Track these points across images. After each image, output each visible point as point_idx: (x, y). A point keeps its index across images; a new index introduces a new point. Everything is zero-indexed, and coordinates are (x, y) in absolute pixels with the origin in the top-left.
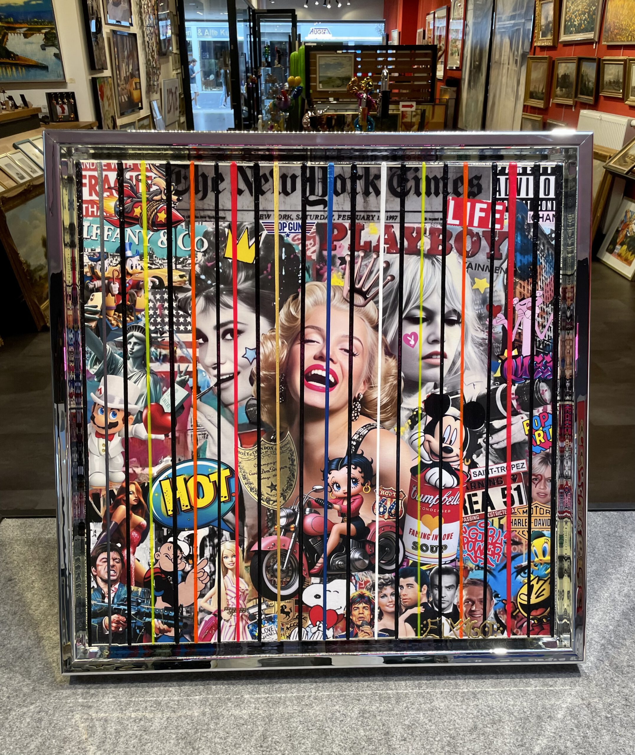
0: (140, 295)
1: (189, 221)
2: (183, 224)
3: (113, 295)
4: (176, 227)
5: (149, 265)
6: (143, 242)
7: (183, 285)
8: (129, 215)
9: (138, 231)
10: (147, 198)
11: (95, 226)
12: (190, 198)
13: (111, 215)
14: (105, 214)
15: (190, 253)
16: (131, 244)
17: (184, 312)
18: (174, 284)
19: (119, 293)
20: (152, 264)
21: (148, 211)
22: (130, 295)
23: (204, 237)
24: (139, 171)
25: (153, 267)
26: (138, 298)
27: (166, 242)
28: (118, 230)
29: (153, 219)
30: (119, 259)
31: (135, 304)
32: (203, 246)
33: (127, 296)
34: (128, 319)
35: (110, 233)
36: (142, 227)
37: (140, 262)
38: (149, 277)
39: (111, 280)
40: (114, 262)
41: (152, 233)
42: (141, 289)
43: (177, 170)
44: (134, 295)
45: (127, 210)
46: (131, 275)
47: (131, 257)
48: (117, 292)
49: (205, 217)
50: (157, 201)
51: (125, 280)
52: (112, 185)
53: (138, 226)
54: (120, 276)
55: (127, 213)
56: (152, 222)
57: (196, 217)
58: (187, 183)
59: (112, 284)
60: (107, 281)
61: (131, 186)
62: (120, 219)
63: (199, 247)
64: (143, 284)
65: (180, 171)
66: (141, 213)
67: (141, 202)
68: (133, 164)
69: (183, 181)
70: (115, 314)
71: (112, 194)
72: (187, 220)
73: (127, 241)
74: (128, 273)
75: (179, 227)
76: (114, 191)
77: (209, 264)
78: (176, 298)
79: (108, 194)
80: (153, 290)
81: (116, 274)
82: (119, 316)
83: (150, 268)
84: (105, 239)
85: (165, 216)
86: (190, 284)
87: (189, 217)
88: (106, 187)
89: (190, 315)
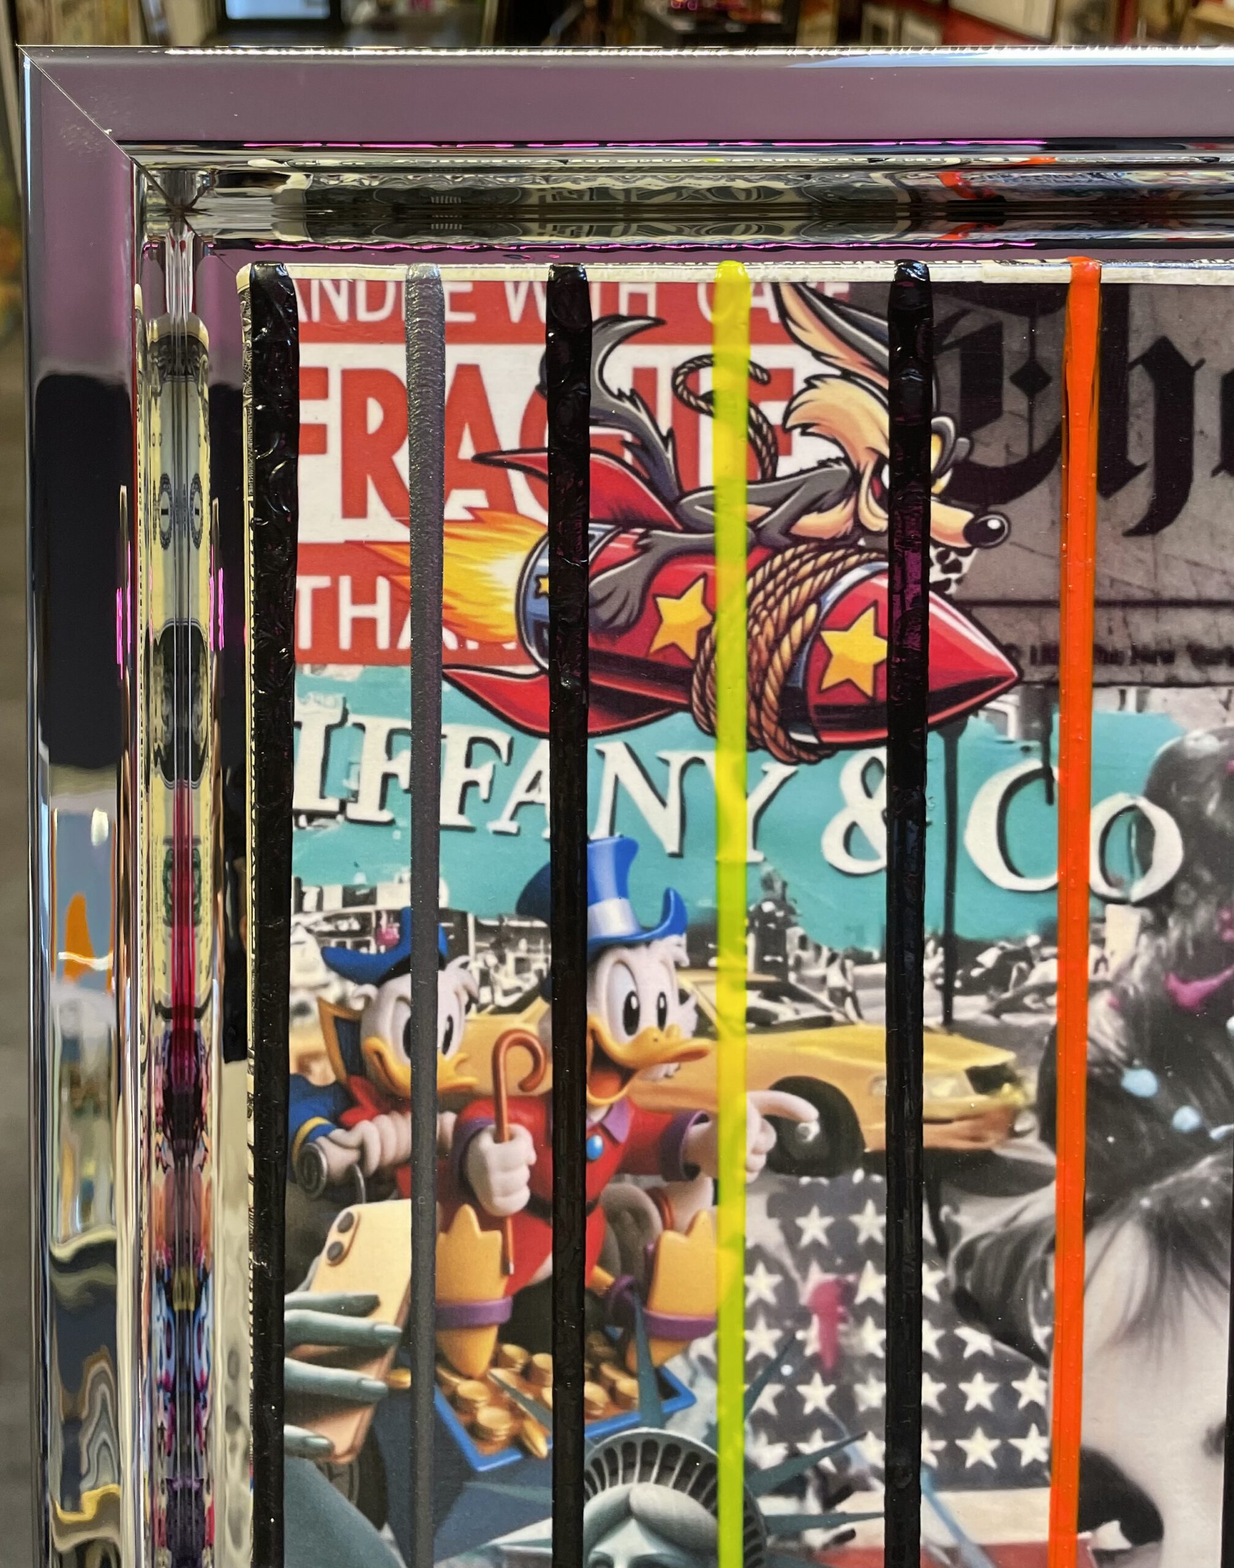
0: (683, 1217)
1: (1052, 684)
2: (1009, 704)
3: (490, 1221)
4: (953, 729)
5: (754, 999)
6: (714, 834)
7: (993, 1142)
8: (622, 647)
9: (678, 759)
10: (753, 525)
11: (378, 727)
12: (1062, 524)
13: (492, 646)
14: (449, 639)
15: (1050, 909)
16: (626, 851)
17: (1000, 1335)
18: (932, 1136)
19: (534, 1206)
20: (771, 993)
21: (754, 617)
22: (613, 1217)
23: (1156, 795)
24: (705, 333)
25: (785, 1011)
26: (670, 1238)
27: (877, 834)
28: (540, 755)
29: (789, 672)
30: (541, 961)
31: (644, 1286)
32: (1145, 862)
33: (596, 1226)
34: (592, 1391)
35: (482, 774)
36: (711, 731)
37: (687, 981)
38: (751, 1084)
39: (480, 1114)
40: (506, 977)
41: (778, 771)
42: (692, 1172)
43: (969, 325)
44: (640, 1216)
45: (604, 613)
46: (625, 1073)
47: (630, 943)
48: (521, 1197)
49: (1168, 657)
50: (824, 545)
51: (583, 1107)
52: (509, 438)
53: (681, 721)
54: (547, 1084)
55: (608, 628)
56: (786, 693)
57: (1104, 656)
58: (1046, 418)
59: (486, 1142)
60: (448, 1120)
61: (643, 447)
62: (554, 674)
63: (1118, 865)
64: (710, 1142)
65: (993, 334)
66: (704, 633)
67: (708, 552)
68: (663, 288)
69: (1013, 399)
70: (498, 1360)
71: (503, 501)
72: (1037, 674)
73: (599, 830)
74: (604, 1059)
75: (977, 725)
76: (517, 479)
77: (1191, 991)
78: (946, 1234)
79: (478, 498)
80: (777, 1183)
81: (518, 1063)
82: (528, 1373)
83: (760, 1021)
84: (448, 814)
85: (879, 649)
86: (1048, 1134)
87: (1049, 654)
88: (467, 450)
89: (1040, 1358)
